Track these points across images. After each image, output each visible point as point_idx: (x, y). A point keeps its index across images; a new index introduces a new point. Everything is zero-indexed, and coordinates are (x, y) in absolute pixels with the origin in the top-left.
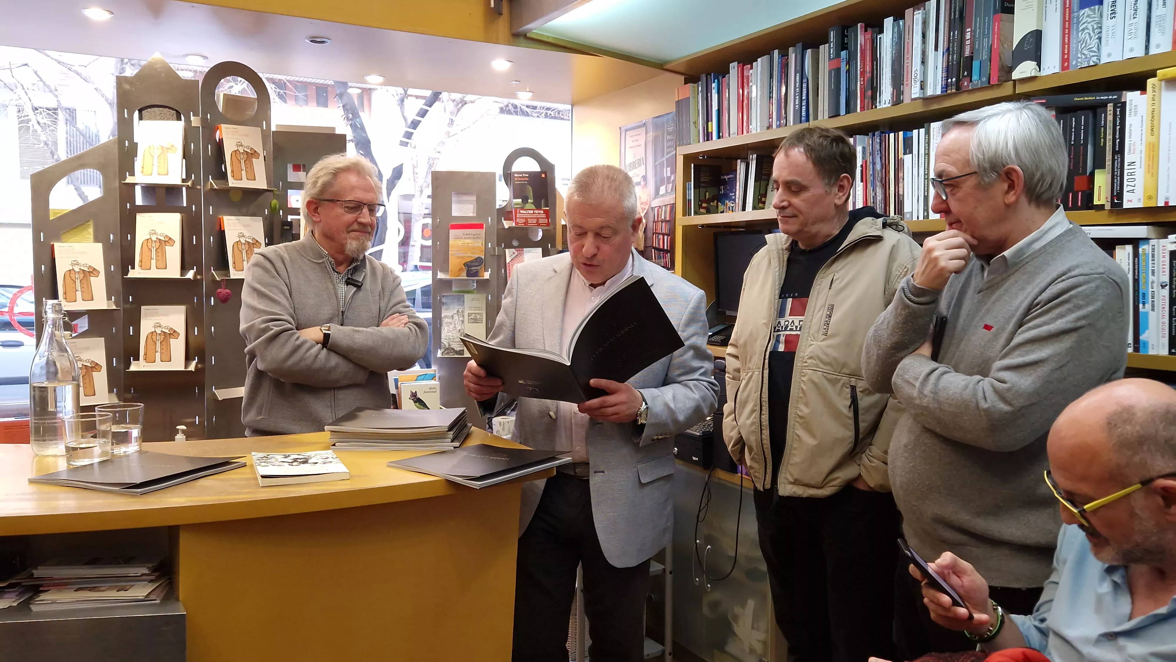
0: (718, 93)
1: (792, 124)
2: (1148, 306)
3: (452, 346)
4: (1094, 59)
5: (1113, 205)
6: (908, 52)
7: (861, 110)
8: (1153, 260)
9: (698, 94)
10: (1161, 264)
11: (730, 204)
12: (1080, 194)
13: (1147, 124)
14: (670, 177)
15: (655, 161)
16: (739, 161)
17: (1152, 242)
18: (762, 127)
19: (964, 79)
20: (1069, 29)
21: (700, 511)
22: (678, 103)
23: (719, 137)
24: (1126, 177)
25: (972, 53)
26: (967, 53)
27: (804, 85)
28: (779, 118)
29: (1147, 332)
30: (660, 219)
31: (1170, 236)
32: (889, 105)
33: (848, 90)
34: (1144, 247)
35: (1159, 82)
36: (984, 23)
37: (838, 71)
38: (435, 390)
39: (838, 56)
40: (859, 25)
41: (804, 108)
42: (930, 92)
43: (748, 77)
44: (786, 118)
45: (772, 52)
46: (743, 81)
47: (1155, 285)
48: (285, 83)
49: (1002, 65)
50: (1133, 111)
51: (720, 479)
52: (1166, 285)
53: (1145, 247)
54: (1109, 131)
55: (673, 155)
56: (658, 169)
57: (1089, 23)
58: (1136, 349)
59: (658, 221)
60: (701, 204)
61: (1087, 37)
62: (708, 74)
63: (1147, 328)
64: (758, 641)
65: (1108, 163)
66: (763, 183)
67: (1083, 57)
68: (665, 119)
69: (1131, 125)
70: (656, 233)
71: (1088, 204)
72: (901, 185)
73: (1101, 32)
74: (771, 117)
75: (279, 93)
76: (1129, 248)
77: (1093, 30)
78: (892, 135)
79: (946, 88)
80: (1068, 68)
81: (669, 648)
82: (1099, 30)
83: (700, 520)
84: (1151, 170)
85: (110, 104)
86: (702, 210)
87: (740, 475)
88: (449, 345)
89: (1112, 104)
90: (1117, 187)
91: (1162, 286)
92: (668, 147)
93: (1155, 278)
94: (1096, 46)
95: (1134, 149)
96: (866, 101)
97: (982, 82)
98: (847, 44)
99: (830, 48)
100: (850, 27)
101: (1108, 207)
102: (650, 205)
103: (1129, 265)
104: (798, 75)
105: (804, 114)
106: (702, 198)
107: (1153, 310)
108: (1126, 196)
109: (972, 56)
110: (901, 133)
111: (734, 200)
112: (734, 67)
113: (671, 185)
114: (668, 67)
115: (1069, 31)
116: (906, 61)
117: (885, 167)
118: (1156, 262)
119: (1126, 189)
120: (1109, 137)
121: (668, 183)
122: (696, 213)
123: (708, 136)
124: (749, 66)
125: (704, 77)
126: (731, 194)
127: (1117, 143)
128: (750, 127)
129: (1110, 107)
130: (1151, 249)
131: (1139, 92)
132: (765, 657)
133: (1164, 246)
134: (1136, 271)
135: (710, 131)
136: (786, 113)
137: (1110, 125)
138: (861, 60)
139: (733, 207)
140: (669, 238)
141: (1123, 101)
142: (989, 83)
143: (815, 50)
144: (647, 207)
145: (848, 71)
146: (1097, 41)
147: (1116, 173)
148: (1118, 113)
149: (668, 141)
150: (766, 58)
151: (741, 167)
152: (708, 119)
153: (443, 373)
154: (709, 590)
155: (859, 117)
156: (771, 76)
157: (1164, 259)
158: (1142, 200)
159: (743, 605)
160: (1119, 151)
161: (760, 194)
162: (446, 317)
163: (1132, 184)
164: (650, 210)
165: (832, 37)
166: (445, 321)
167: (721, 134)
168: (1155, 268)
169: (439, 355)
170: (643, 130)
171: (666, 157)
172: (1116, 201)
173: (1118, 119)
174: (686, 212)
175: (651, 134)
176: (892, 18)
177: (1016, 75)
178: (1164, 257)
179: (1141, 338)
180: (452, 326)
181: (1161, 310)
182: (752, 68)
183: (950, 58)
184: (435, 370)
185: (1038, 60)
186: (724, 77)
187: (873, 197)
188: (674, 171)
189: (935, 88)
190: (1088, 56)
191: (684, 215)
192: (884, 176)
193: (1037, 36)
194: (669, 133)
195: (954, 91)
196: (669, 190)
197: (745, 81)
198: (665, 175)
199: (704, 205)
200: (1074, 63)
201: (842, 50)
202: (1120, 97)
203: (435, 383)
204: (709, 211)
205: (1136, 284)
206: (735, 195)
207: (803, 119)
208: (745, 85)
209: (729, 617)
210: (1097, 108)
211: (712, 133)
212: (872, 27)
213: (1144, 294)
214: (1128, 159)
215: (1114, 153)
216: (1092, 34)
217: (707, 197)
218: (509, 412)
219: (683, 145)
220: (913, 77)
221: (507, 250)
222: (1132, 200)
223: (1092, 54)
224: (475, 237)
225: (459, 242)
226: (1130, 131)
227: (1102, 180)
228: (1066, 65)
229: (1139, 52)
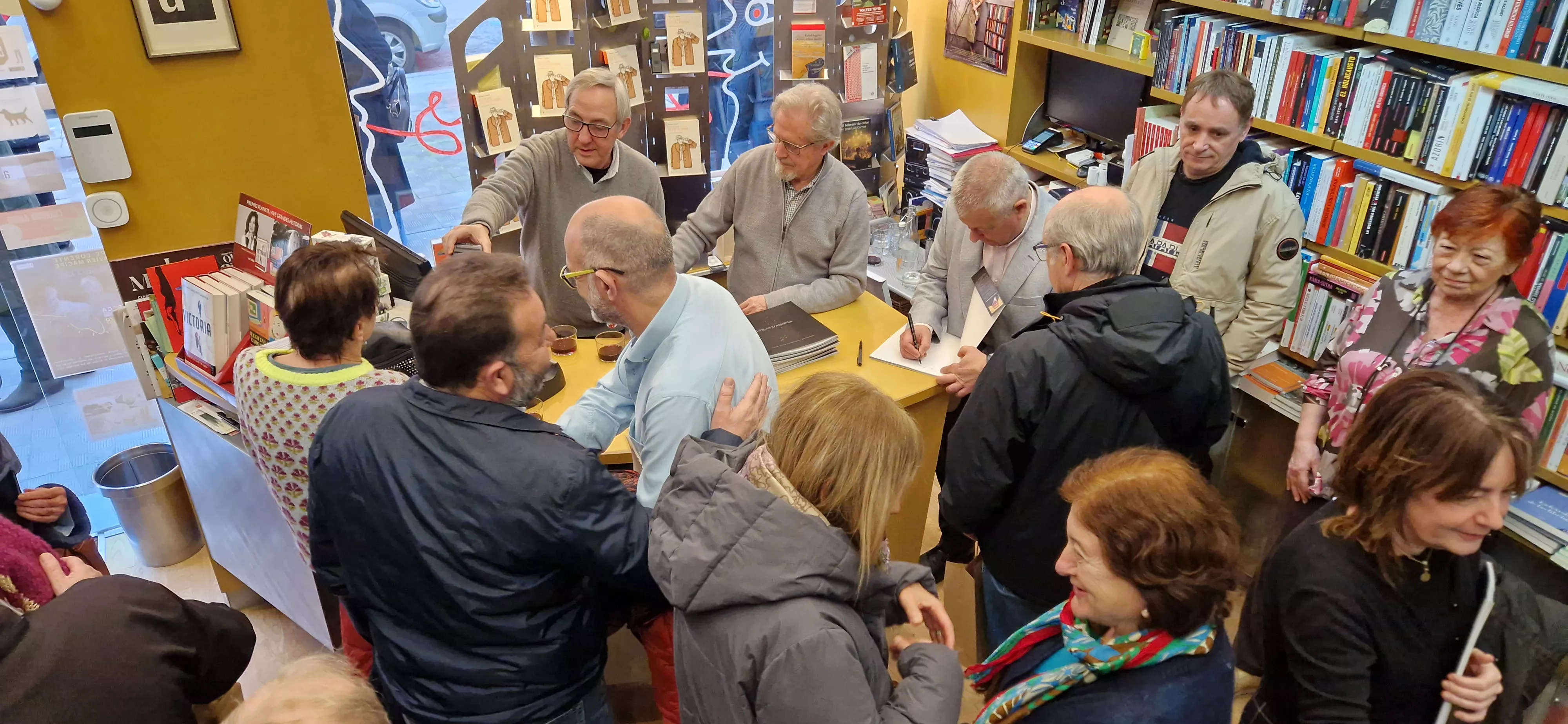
2: (1424, 243)
4: (1435, 38)
5: (1418, 164)
11: (1069, 17)
12: (1396, 143)
13: (1461, 110)
17: (1440, 197)
20: (1422, 2)
24: (1434, 147)
30: (995, 18)
34: (1433, 201)
54: (1432, 103)
59: (992, 19)
60: (1042, 16)
61: (1434, 17)
63: (1418, 258)
65: (1424, 128)
66: (1109, 16)
67: (1427, 33)
69: (1448, 107)
71: (1400, 153)
73: (1446, 18)
76: (1422, 197)
77: (1441, 13)
80: (1412, 35)
82: (1445, 15)
84: (1455, 143)
89: (1439, 84)
90: (1426, 147)
94: (1439, 28)
97: (1337, 20)
101: (1414, 163)
103: (1418, 209)
108: (1430, 161)
115: (1422, 4)
119: (1431, 155)
120: (1430, 112)
127: (1435, 116)
129: (1437, 86)
131: (1462, 79)
137: (1433, 100)
140: (1003, 40)
141: (1448, 83)
142: (1343, 24)
146: (1441, 25)
147: (1427, 141)
158: (1441, 168)
160: (1434, 125)
161: (1105, 27)
163: (1437, 152)
172: (1421, 161)
173: (1440, 100)
174: (1025, 25)
185: (1389, 22)
190: (1431, 34)
191: (1023, 28)
193: (1392, 3)
200: (1418, 34)
202: (1447, 78)
205: (1420, 224)
210: (1426, 83)
214: (1439, 133)
215: (1430, 125)
216: (1439, 17)
221: (844, 48)
222: (1434, 165)
223: (1434, 33)
224: (816, 38)
225: (802, 44)
226: (1447, 112)
227: (1415, 140)
228: (1412, 32)
229: (1471, 47)
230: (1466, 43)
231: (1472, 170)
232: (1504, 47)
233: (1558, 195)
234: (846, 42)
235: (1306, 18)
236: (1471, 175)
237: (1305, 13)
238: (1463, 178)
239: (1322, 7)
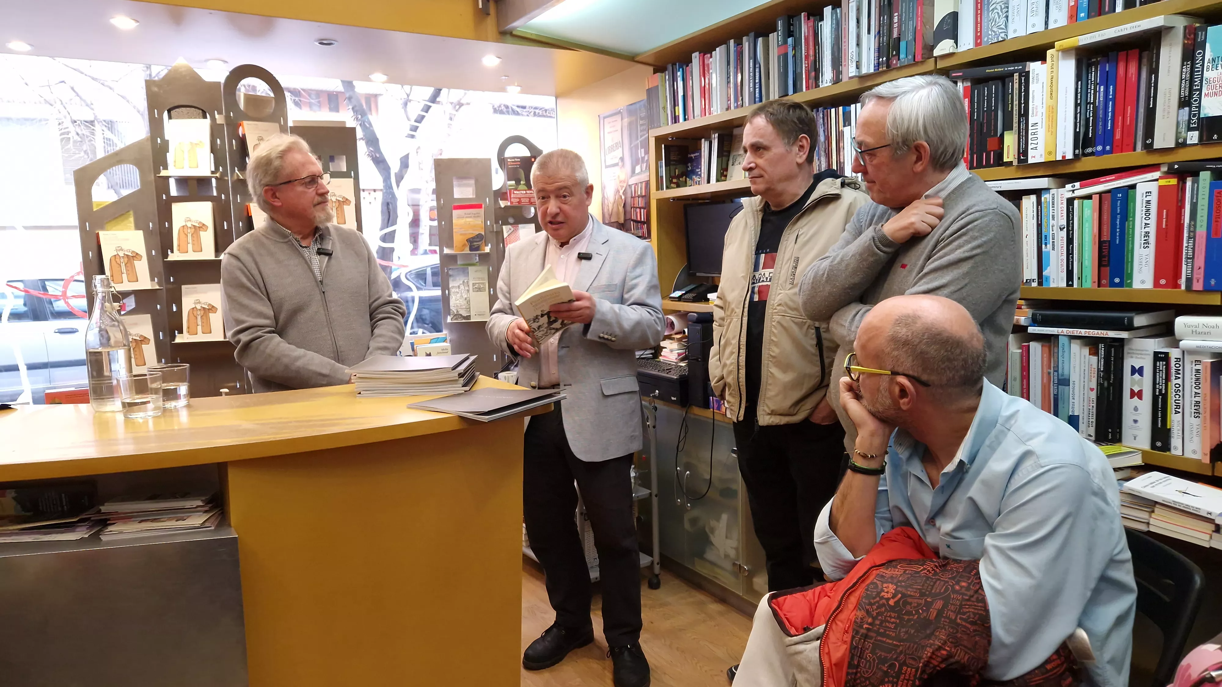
0: (683, 80)
1: (747, 105)
2: (1050, 246)
3: (460, 313)
4: (1003, 35)
5: (1019, 161)
6: (845, 37)
7: (806, 90)
8: (1053, 207)
9: (666, 82)
10: (1060, 209)
11: (696, 179)
12: (992, 153)
13: (1047, 89)
14: (644, 157)
15: (631, 144)
16: (703, 140)
17: (1052, 191)
18: (722, 109)
19: (892, 58)
20: (981, 9)
21: (679, 442)
22: (649, 91)
23: (685, 120)
24: (1030, 137)
25: (900, 35)
26: (895, 35)
27: (757, 70)
28: (736, 100)
29: (1049, 268)
30: (636, 195)
31: (1066, 186)
32: (830, 84)
33: (795, 72)
34: (1045, 196)
35: (1057, 52)
36: (909, 8)
37: (786, 55)
38: (446, 351)
39: (785, 42)
40: (803, 14)
41: (757, 90)
42: (864, 71)
43: (708, 65)
44: (742, 100)
45: (728, 42)
46: (704, 70)
47: (1055, 228)
48: (299, 92)
49: (925, 45)
50: (1035, 79)
51: (695, 415)
52: (1064, 228)
53: (1047, 196)
54: (1016, 97)
55: (645, 138)
56: (633, 151)
57: (998, 3)
58: (1040, 283)
59: (635, 197)
60: (672, 180)
61: (997, 16)
62: (674, 64)
63: (1048, 265)
64: (732, 548)
65: (1015, 125)
66: (725, 159)
67: (993, 34)
68: (638, 105)
69: (1033, 91)
70: (634, 207)
71: (999, 161)
72: (841, 153)
73: (1008, 11)
74: (729, 99)
75: (294, 100)
76: (1033, 198)
77: (1001, 9)
78: (833, 110)
79: (878, 66)
80: (980, 44)
81: (657, 558)
82: (1007, 10)
83: (679, 450)
84: (1050, 129)
85: (142, 115)
86: (672, 185)
87: (712, 410)
88: (457, 311)
89: (1018, 74)
90: (1022, 145)
91: (1060, 228)
92: (641, 131)
93: (1055, 222)
94: (1004, 24)
95: (1037, 112)
96: (810, 81)
97: (908, 59)
98: (793, 31)
99: (778, 35)
100: (795, 16)
101: (1015, 163)
102: (628, 183)
103: (1033, 212)
104: (751, 61)
105: (757, 95)
106: (672, 174)
107: (1053, 249)
108: (1031, 153)
109: (899, 38)
110: (841, 108)
111: (700, 175)
112: (696, 56)
113: (645, 165)
114: (637, 59)
115: (981, 12)
116: (843, 44)
117: (828, 138)
118: (1055, 208)
119: (1030, 147)
120: (1016, 103)
121: (643, 162)
122: (667, 188)
123: (675, 119)
124: (709, 55)
125: (670, 67)
126: (697, 170)
127: (1022, 107)
128: (712, 109)
129: (1016, 76)
130: (1051, 199)
131: (1040, 62)
132: (737, 560)
133: (1062, 195)
134: (1040, 217)
135: (677, 114)
136: (742, 95)
137: (1016, 92)
138: (805, 45)
139: (699, 181)
140: (645, 211)
141: (1027, 70)
142: (914, 60)
143: (765, 38)
144: (625, 185)
145: (794, 56)
146: (1005, 19)
147: (1021, 134)
148: (1023, 82)
149: (641, 125)
150: (723, 47)
151: (705, 145)
152: (675, 104)
153: (454, 336)
154: (689, 509)
155: (804, 96)
156: (728, 63)
157: (1062, 206)
158: (1043, 156)
159: (718, 519)
160: (1024, 114)
161: (722, 169)
162: (453, 287)
163: (1035, 142)
164: (628, 187)
165: (780, 26)
166: (452, 290)
167: (687, 117)
168: (1055, 214)
169: (449, 320)
170: (618, 117)
171: (640, 139)
172: (1022, 158)
173: (1023, 87)
174: (659, 187)
175: (626, 120)
176: (830, 7)
177: (937, 52)
178: (1062, 204)
179: (1044, 273)
180: (459, 295)
181: (1060, 249)
182: (711, 57)
183: (881, 39)
184: (446, 334)
185: (955, 38)
186: (687, 66)
187: (819, 165)
188: (647, 152)
189: (868, 67)
190: (997, 33)
191: (658, 189)
192: (827, 147)
193: (954, 16)
194: (642, 119)
195: (885, 68)
196: (644, 169)
197: (706, 69)
198: (640, 156)
199: (674, 180)
200: (986, 39)
201: (789, 37)
202: (1025, 67)
203: (447, 345)
204: (678, 186)
205: (1040, 228)
206: (701, 171)
207: (757, 100)
208: (706, 72)
209: (707, 530)
210: (1004, 79)
211: (679, 116)
212: (814, 15)
213: (1046, 236)
214: (1031, 121)
215: (1020, 115)
216: (1001, 13)
217: (677, 174)
218: (512, 368)
219: (654, 128)
220: (850, 58)
221: (504, 227)
222: (1035, 156)
223: (1000, 31)
224: (476, 216)
225: (462, 221)
226: (1033, 96)
227: (1010, 140)
228: (979, 41)
229: (1040, 28)
230: (1034, 25)
231: (1076, 147)
232: (1073, 15)
233: (1178, 133)
234: (506, 223)
235: (880, 69)
236: (1077, 151)
237: (878, 65)
238: (1070, 156)
239: (892, 52)
